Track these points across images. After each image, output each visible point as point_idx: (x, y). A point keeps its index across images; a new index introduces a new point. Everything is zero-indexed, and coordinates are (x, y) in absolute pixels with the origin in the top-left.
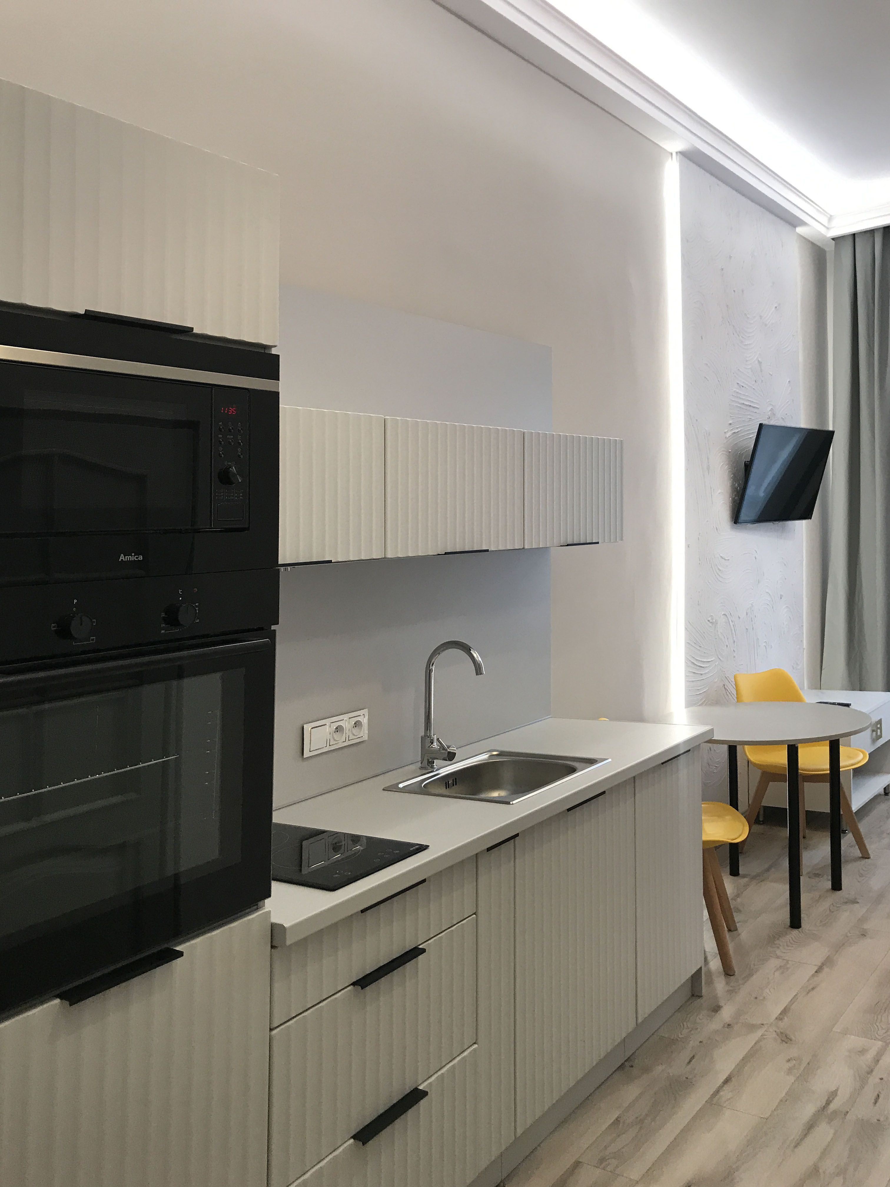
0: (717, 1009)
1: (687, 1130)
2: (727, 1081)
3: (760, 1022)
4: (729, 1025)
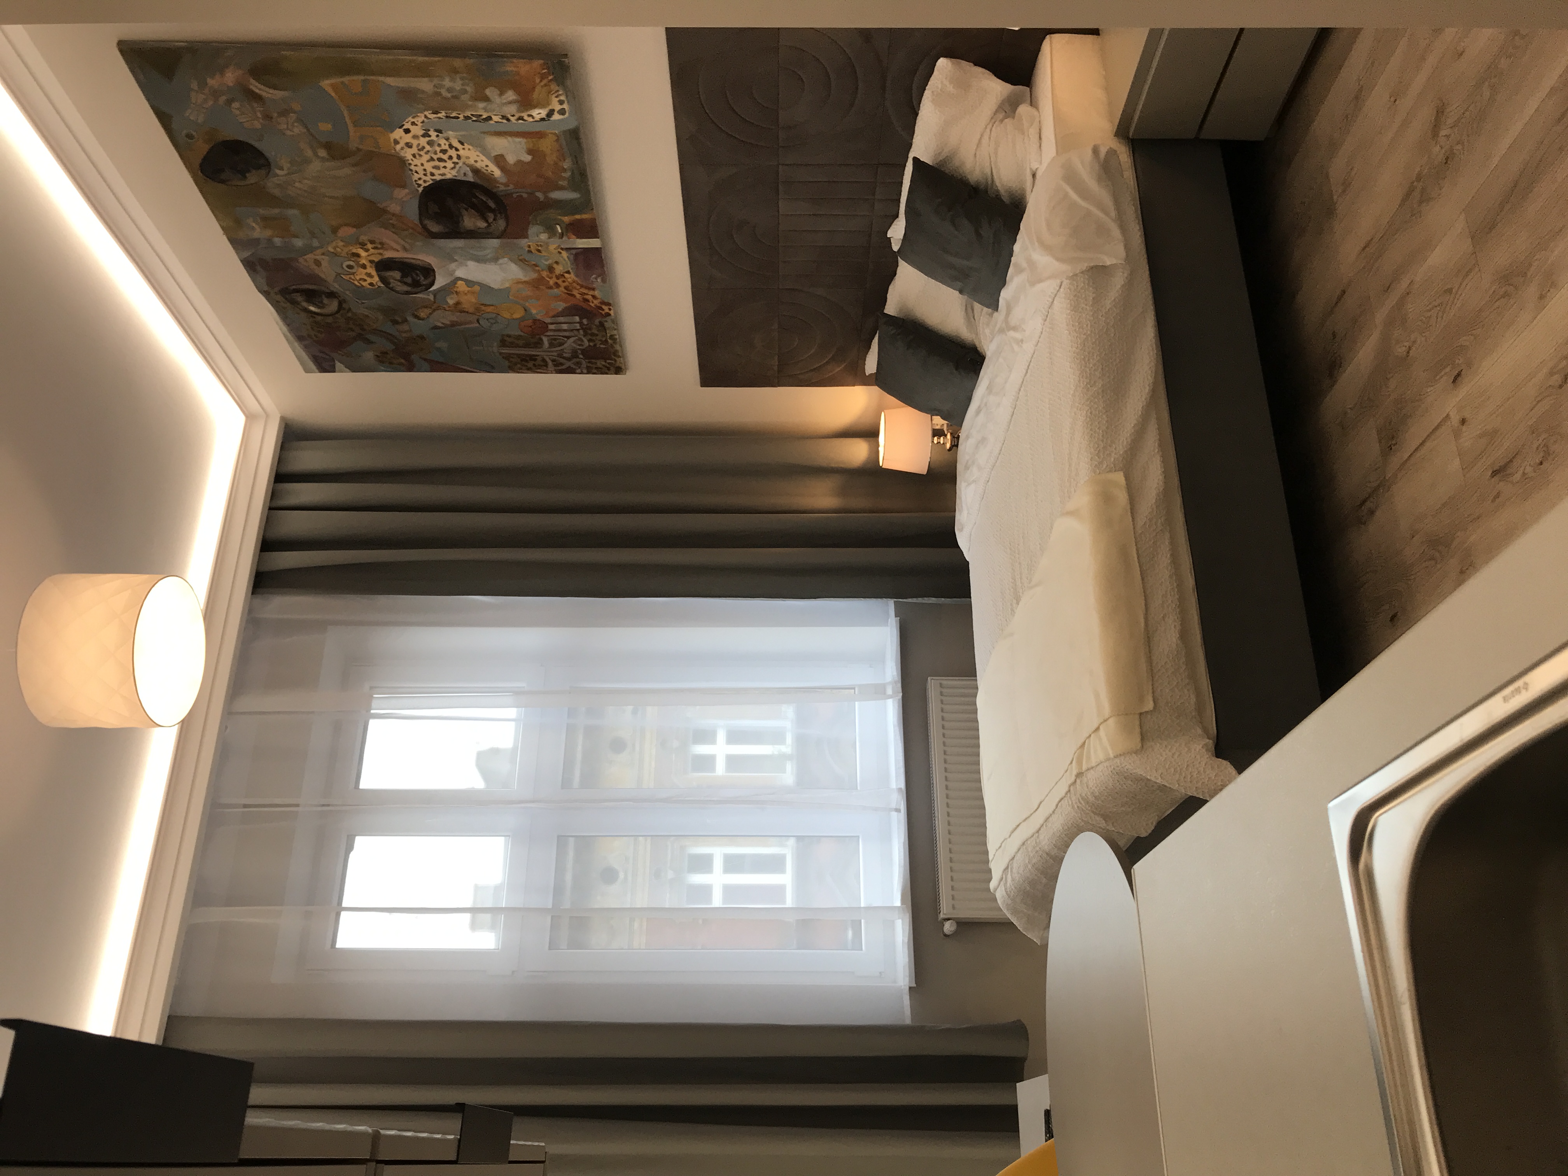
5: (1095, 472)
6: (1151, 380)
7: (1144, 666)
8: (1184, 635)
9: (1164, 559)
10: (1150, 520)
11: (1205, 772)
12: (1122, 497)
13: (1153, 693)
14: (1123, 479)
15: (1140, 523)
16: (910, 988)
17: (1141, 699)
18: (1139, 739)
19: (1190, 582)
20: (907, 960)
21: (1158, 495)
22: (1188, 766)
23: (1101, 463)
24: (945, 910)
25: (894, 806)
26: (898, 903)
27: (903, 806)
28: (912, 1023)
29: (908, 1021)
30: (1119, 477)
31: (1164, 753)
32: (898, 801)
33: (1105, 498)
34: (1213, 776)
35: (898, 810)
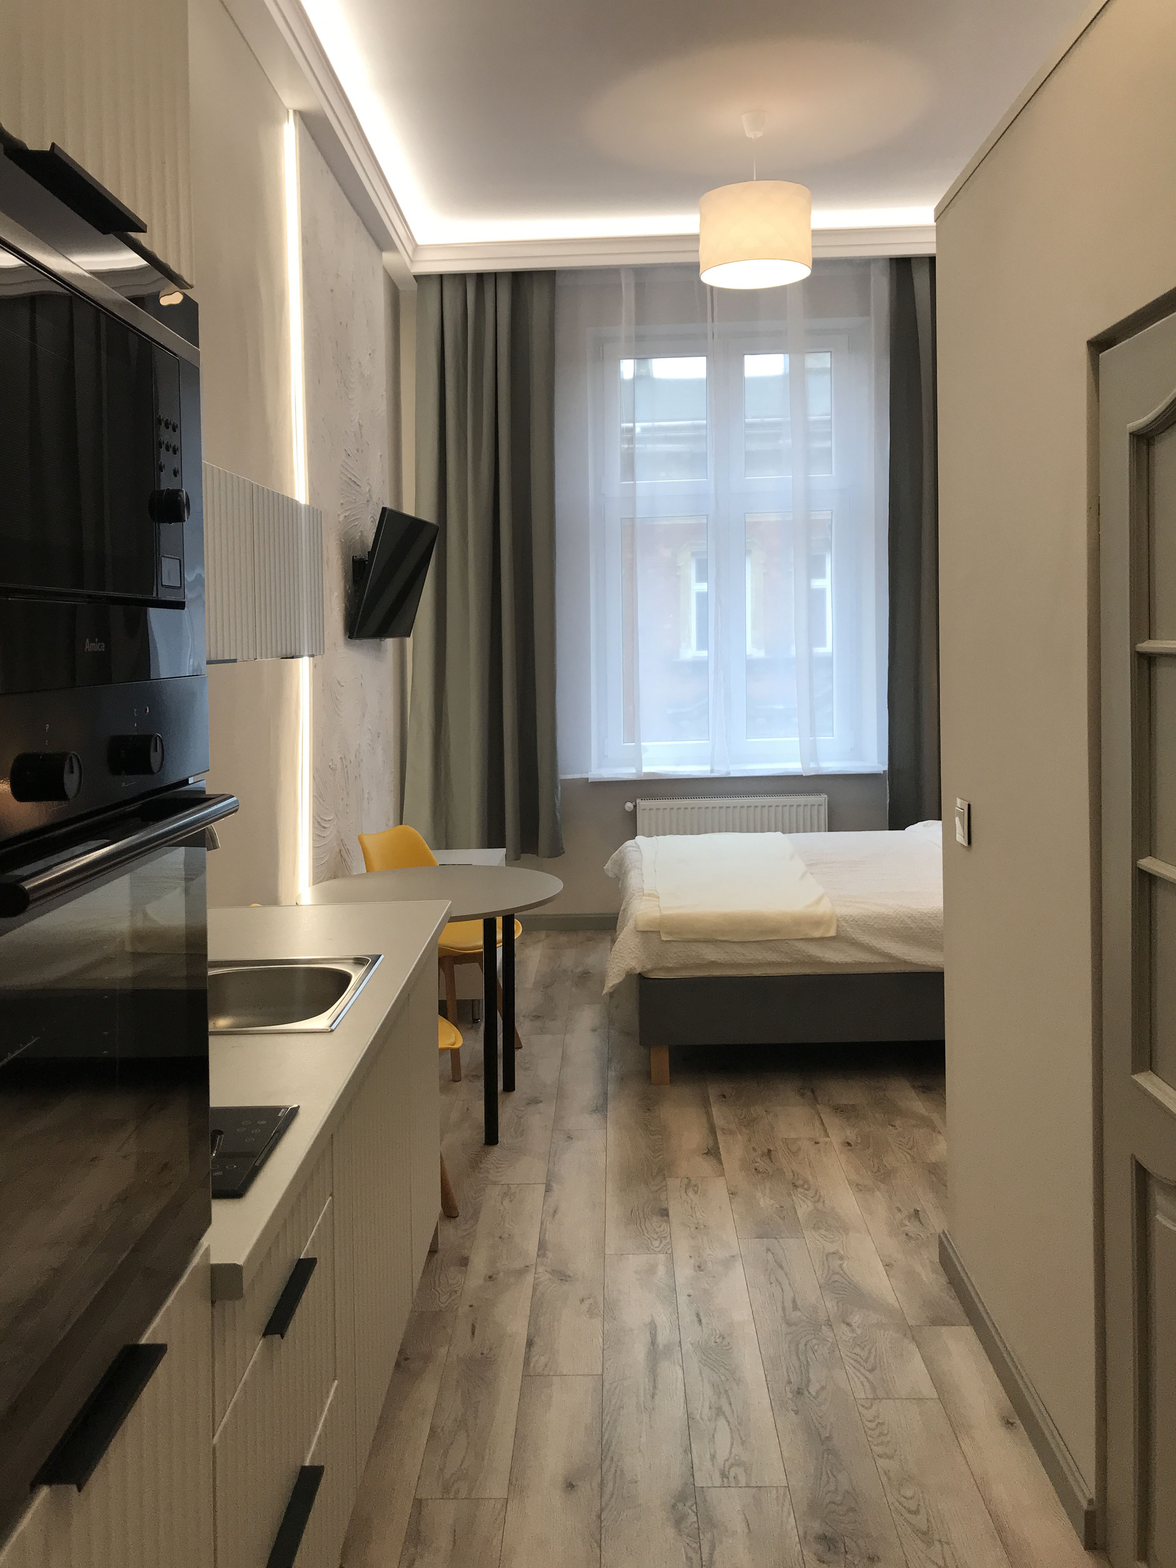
0: (464, 1262)
1: (522, 1417)
2: (530, 1344)
3: (522, 1266)
4: (490, 1277)
5: (840, 917)
6: (916, 961)
7: (693, 937)
8: (713, 964)
9: (773, 957)
10: (798, 951)
11: (617, 966)
12: (817, 934)
13: (673, 941)
14: (830, 936)
15: (797, 944)
16: (588, 778)
17: (669, 933)
18: (642, 930)
19: (757, 972)
20: (605, 776)
21: (819, 957)
22: (622, 957)
23: (847, 922)
24: (642, 804)
25: (716, 768)
26: (646, 769)
27: (715, 775)
28: (560, 780)
29: (562, 777)
30: (832, 933)
31: (632, 943)
32: (720, 771)
33: (817, 923)
34: (615, 970)
35: (712, 771)
